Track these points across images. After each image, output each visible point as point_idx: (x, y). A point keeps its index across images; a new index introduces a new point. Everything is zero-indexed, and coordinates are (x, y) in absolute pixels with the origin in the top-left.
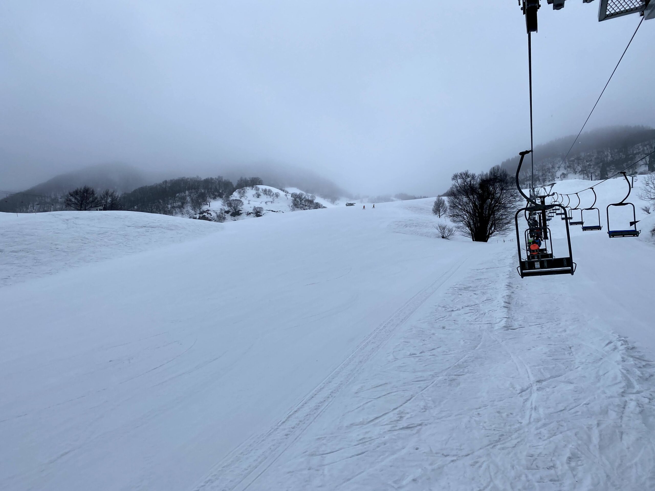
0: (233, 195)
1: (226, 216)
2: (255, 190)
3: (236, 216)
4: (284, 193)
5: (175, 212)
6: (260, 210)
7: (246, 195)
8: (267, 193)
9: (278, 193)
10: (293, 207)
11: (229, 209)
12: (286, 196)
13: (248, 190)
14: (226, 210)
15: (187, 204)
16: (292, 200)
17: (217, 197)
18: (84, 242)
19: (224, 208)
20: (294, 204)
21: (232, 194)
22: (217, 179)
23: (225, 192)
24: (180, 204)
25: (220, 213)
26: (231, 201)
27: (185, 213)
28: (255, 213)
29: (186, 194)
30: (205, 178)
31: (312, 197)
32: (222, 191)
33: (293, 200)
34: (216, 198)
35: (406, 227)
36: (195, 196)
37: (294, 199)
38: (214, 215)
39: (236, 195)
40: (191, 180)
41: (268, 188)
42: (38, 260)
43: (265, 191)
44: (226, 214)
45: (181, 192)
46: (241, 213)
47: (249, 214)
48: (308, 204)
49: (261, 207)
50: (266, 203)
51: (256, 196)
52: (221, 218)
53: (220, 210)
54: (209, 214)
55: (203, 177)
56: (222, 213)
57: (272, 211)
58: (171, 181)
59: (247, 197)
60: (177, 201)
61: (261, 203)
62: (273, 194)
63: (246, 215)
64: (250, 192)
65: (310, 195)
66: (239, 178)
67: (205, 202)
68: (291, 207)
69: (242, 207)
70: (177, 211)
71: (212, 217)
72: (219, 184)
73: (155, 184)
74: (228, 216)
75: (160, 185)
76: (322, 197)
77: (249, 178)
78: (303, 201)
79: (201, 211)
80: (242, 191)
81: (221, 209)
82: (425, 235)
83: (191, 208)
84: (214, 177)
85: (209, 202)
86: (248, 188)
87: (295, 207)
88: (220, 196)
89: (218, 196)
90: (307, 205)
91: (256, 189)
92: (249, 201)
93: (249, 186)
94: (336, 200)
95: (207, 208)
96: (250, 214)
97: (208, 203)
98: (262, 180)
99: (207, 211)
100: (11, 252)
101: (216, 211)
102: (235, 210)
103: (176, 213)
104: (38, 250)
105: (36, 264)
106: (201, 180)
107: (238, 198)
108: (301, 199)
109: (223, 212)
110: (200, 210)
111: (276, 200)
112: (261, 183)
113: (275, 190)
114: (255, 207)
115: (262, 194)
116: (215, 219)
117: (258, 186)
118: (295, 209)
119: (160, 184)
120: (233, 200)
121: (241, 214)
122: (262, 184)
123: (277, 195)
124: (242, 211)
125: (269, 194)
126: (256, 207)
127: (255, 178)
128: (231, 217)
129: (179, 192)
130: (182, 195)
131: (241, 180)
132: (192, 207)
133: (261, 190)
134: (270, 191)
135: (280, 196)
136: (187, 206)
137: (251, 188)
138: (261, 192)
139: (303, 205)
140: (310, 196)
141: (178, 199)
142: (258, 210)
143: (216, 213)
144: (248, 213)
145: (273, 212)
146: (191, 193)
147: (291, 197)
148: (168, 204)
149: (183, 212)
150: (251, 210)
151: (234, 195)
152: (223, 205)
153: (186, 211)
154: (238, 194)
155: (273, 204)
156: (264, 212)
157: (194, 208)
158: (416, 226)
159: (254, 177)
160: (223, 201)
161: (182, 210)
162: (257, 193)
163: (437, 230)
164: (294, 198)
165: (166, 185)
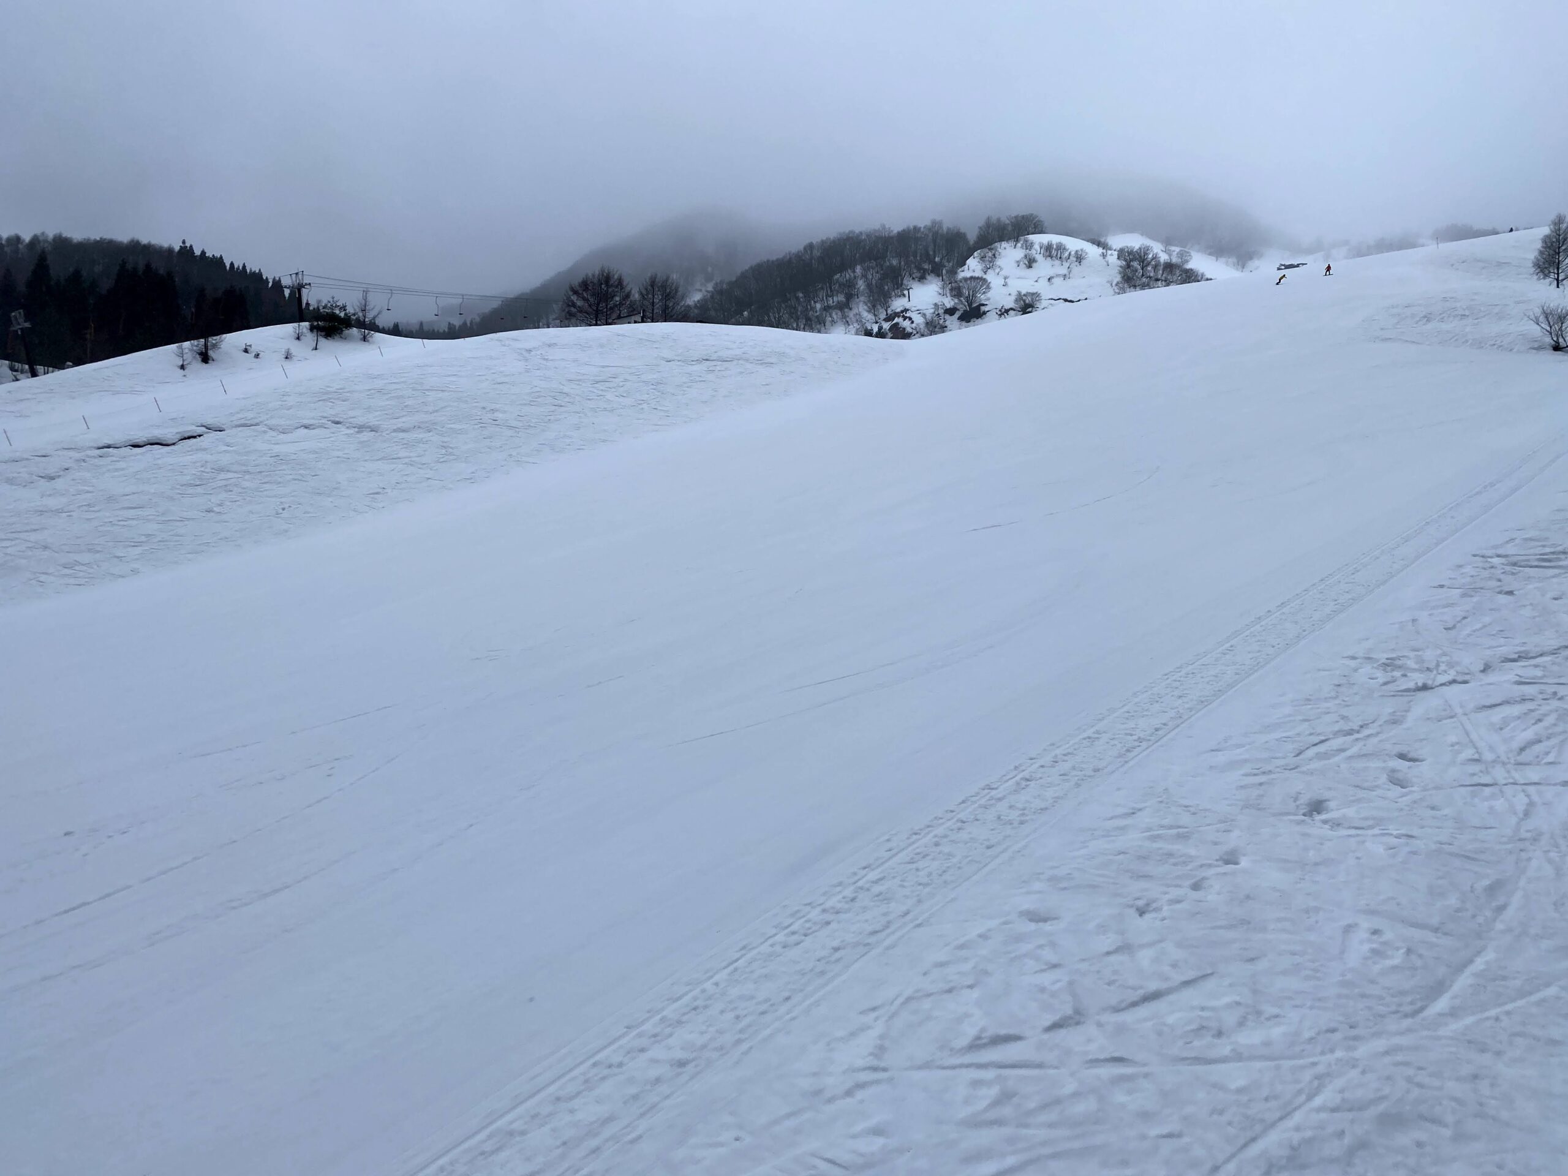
0: (966, 266)
1: (946, 322)
2: (1022, 247)
3: (972, 320)
4: (1100, 250)
5: (830, 319)
6: (1032, 300)
7: (998, 263)
8: (1054, 253)
9: (1082, 250)
10: (1121, 285)
11: (955, 303)
12: (1104, 258)
13: (1005, 249)
14: (948, 306)
15: (858, 298)
16: (1119, 268)
17: (929, 274)
18: (556, 402)
19: (942, 302)
20: (1123, 277)
21: (965, 264)
22: (930, 229)
23: (949, 261)
24: (841, 298)
25: (935, 315)
26: (961, 282)
27: (853, 320)
28: (1020, 308)
29: (856, 274)
30: (900, 229)
31: (1181, 255)
32: (941, 259)
33: (1121, 267)
34: (926, 279)
35: (1427, 320)
36: (874, 276)
37: (1124, 263)
38: (918, 320)
39: (973, 267)
40: (867, 236)
41: (1054, 239)
42: (451, 448)
43: (1049, 251)
44: (947, 317)
45: (846, 270)
46: (984, 311)
47: (1004, 312)
48: (1162, 275)
49: (1036, 293)
50: (1049, 279)
51: (1025, 264)
52: (936, 327)
53: (933, 307)
54: (907, 319)
55: (896, 226)
56: (938, 314)
57: (1066, 300)
58: (823, 242)
59: (1001, 269)
60: (835, 293)
61: (1037, 281)
62: (1070, 254)
63: (997, 317)
64: (1009, 254)
65: (1174, 251)
66: (982, 222)
67: (899, 291)
68: (1116, 285)
69: (986, 294)
70: (835, 317)
71: (914, 325)
72: (934, 241)
73: (786, 254)
74: (952, 321)
75: (798, 256)
76: (1210, 254)
77: (1008, 219)
78: (1149, 268)
79: (889, 312)
80: (990, 254)
81: (936, 305)
82: (1493, 342)
83: (865, 307)
84: (921, 224)
85: (908, 289)
86: (1004, 244)
87: (1126, 285)
88: (937, 271)
89: (932, 272)
90: (1159, 277)
91: (1024, 245)
92: (1005, 278)
93: (1008, 240)
94: (1251, 258)
95: (903, 305)
96: (1007, 311)
97: (906, 292)
98: (1042, 221)
99: (902, 312)
100: (395, 431)
101: (924, 312)
102: (970, 305)
103: (833, 321)
104: (452, 426)
105: (443, 457)
106: (892, 234)
107: (978, 273)
108: (1145, 262)
109: (941, 311)
110: (887, 311)
111: (1076, 269)
112: (1040, 229)
113: (1073, 244)
114: (1019, 293)
115: (1039, 258)
116: (922, 331)
117: (1031, 237)
118: (1128, 289)
119: (798, 252)
120: (966, 279)
121: (985, 313)
122: (1041, 232)
123: (1079, 258)
124: (987, 305)
125: (1059, 256)
126: (1024, 292)
127: (1023, 217)
128: (959, 323)
129: (842, 268)
130: (848, 276)
131: (988, 224)
132: (869, 305)
133: (1037, 247)
134: (1061, 248)
135: (1088, 257)
136: (857, 304)
137: (1012, 243)
138: (1039, 252)
139: (1150, 277)
140: (1176, 253)
141: (837, 287)
142: (1028, 300)
143: (924, 315)
144: (1003, 310)
145: (1067, 303)
146: (866, 270)
147: (1118, 258)
148: (815, 302)
149: (848, 319)
150: (1009, 303)
151: (968, 266)
152: (940, 294)
153: (854, 315)
154: (979, 262)
155: (1069, 282)
156: (1044, 303)
157: (874, 306)
158: (1462, 315)
159: (1021, 214)
160: (940, 283)
161: (846, 314)
162: (1026, 256)
163: (1538, 324)
164: (1125, 260)
165: (811, 253)
